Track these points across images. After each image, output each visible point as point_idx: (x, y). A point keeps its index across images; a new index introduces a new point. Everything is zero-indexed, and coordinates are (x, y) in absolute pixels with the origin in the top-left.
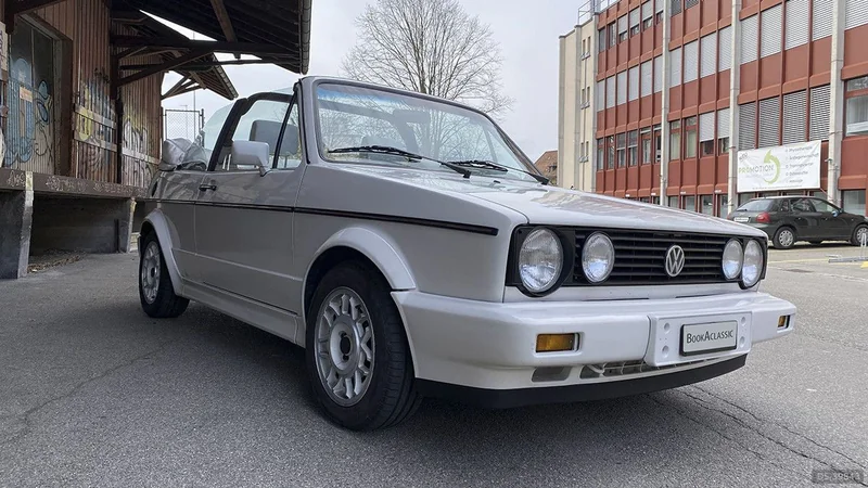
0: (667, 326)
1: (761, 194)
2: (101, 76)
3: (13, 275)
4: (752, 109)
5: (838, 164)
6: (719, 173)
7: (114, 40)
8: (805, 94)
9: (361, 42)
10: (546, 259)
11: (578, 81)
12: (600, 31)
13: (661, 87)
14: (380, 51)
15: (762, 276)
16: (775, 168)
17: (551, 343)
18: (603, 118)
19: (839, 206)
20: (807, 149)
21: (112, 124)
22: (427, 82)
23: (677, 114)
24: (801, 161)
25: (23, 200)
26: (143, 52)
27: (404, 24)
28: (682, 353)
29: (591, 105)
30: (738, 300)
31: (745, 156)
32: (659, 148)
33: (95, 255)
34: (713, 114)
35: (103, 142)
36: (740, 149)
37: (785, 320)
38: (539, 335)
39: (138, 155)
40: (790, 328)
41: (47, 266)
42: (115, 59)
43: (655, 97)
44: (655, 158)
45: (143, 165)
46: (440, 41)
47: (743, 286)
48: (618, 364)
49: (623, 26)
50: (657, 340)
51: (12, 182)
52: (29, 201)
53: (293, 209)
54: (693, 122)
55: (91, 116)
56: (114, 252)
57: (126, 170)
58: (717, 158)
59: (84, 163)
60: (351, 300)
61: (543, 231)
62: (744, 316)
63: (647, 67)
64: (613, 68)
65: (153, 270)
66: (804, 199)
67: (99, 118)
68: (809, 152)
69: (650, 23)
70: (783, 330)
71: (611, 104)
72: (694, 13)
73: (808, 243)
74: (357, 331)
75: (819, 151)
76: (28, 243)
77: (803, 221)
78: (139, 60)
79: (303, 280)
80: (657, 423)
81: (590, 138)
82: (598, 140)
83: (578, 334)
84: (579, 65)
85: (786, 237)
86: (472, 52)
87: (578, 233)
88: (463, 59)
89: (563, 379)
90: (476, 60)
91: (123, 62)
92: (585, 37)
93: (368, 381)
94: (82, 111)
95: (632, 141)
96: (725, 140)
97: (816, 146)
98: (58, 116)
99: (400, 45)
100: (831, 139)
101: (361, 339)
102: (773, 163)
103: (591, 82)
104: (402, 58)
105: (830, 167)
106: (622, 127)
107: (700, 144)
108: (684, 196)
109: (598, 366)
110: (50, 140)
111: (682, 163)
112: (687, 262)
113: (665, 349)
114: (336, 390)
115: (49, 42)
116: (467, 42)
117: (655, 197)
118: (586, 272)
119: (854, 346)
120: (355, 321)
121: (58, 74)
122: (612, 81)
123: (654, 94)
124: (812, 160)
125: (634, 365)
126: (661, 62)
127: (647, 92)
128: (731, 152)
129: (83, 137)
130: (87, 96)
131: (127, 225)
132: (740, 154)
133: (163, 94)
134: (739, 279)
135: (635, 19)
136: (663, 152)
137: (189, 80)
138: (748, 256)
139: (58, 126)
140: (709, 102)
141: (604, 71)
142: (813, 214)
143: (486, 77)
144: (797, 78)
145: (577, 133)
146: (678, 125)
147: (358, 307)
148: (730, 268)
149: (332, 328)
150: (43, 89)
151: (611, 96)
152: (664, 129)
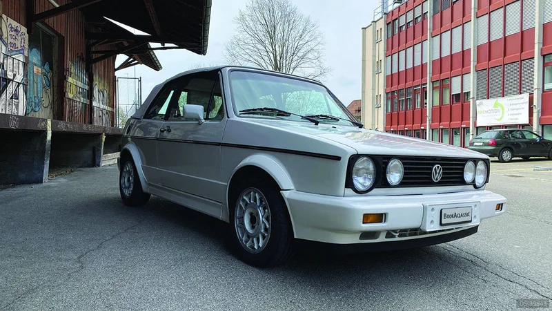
0: (433, 209)
1: (491, 128)
2: (81, 58)
3: (40, 181)
4: (485, 73)
5: (540, 108)
6: (464, 115)
7: (88, 36)
8: (518, 64)
9: (236, 33)
10: (367, 173)
11: (374, 56)
12: (388, 24)
13: (427, 60)
14: (249, 39)
15: (487, 181)
16: (501, 111)
17: (371, 219)
18: (390, 80)
19: (541, 135)
20: (521, 98)
21: (87, 87)
22: (278, 58)
23: (437, 77)
24: (518, 106)
25: (46, 137)
26: (105, 43)
27: (263, 22)
28: (441, 224)
29: (383, 71)
30: (473, 195)
31: (481, 104)
32: (426, 98)
33: (81, 169)
34: (460, 77)
35: (82, 98)
36: (477, 99)
37: (500, 206)
38: (364, 215)
39: (102, 106)
40: (503, 211)
41: (56, 176)
42: (88, 47)
43: (423, 66)
44: (423, 104)
45: (105, 112)
46: (286, 31)
47: (476, 187)
48: (405, 230)
49: (402, 21)
50: (428, 217)
51: (40, 126)
52: (49, 137)
53: (219, 144)
54: (447, 82)
55: (75, 83)
56: (93, 167)
57: (95, 116)
58: (462, 105)
59: (71, 111)
60: (257, 194)
61: (365, 158)
62: (476, 204)
63: (418, 47)
64: (396, 48)
65: (129, 179)
66: (518, 131)
67: (80, 84)
68: (522, 101)
69: (420, 19)
70: (499, 212)
71: (395, 71)
72: (447, 13)
73: (520, 158)
74: (260, 212)
75: (528, 100)
76: (48, 162)
77: (517, 145)
78: (102, 48)
79: (227, 184)
80: (428, 264)
81: (382, 92)
82: (387, 93)
83: (385, 214)
84: (374, 46)
85: (507, 155)
86: (307, 38)
87: (384, 159)
88: (301, 42)
89: (376, 239)
90: (309, 43)
91: (93, 49)
92: (378, 28)
93: (267, 239)
94: (70, 80)
95: (408, 94)
96: (468, 93)
97: (526, 97)
98: (55, 84)
99: (261, 34)
100: (535, 93)
101: (263, 216)
102: (499, 108)
103: (382, 57)
104: (262, 42)
105: (535, 111)
106: (402, 86)
107: (452, 96)
108: (442, 129)
109: (395, 231)
110: (51, 97)
111: (440, 108)
112: (443, 173)
113: (432, 222)
114: (248, 245)
115: (50, 37)
116: (303, 32)
117: (423, 130)
118: (389, 180)
119: (545, 222)
120: (259, 207)
121: (55, 57)
122: (395, 56)
123: (422, 65)
124: (524, 106)
125: (415, 231)
126: (427, 44)
127: (418, 63)
128: (471, 100)
129: (71, 96)
130: (73, 70)
131: (100, 150)
132: (478, 102)
133: (116, 68)
134: (473, 183)
135: (410, 17)
136: (428, 101)
137: (132, 59)
138: (479, 170)
139: (55, 89)
140: (457, 70)
141: (391, 50)
142: (524, 140)
143: (316, 54)
144: (513, 54)
145: (374, 89)
146: (438, 84)
147: (260, 199)
148: (468, 177)
149: (245, 210)
150: (47, 67)
151: (395, 66)
152: (429, 86)
